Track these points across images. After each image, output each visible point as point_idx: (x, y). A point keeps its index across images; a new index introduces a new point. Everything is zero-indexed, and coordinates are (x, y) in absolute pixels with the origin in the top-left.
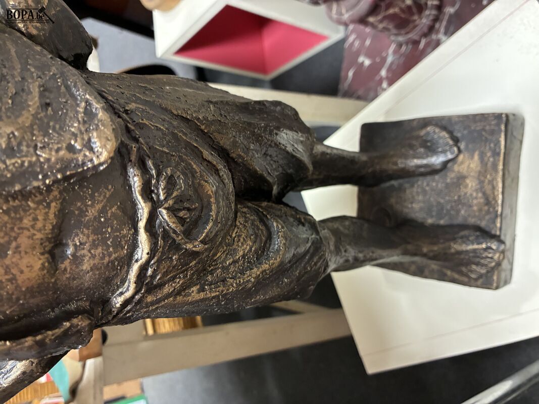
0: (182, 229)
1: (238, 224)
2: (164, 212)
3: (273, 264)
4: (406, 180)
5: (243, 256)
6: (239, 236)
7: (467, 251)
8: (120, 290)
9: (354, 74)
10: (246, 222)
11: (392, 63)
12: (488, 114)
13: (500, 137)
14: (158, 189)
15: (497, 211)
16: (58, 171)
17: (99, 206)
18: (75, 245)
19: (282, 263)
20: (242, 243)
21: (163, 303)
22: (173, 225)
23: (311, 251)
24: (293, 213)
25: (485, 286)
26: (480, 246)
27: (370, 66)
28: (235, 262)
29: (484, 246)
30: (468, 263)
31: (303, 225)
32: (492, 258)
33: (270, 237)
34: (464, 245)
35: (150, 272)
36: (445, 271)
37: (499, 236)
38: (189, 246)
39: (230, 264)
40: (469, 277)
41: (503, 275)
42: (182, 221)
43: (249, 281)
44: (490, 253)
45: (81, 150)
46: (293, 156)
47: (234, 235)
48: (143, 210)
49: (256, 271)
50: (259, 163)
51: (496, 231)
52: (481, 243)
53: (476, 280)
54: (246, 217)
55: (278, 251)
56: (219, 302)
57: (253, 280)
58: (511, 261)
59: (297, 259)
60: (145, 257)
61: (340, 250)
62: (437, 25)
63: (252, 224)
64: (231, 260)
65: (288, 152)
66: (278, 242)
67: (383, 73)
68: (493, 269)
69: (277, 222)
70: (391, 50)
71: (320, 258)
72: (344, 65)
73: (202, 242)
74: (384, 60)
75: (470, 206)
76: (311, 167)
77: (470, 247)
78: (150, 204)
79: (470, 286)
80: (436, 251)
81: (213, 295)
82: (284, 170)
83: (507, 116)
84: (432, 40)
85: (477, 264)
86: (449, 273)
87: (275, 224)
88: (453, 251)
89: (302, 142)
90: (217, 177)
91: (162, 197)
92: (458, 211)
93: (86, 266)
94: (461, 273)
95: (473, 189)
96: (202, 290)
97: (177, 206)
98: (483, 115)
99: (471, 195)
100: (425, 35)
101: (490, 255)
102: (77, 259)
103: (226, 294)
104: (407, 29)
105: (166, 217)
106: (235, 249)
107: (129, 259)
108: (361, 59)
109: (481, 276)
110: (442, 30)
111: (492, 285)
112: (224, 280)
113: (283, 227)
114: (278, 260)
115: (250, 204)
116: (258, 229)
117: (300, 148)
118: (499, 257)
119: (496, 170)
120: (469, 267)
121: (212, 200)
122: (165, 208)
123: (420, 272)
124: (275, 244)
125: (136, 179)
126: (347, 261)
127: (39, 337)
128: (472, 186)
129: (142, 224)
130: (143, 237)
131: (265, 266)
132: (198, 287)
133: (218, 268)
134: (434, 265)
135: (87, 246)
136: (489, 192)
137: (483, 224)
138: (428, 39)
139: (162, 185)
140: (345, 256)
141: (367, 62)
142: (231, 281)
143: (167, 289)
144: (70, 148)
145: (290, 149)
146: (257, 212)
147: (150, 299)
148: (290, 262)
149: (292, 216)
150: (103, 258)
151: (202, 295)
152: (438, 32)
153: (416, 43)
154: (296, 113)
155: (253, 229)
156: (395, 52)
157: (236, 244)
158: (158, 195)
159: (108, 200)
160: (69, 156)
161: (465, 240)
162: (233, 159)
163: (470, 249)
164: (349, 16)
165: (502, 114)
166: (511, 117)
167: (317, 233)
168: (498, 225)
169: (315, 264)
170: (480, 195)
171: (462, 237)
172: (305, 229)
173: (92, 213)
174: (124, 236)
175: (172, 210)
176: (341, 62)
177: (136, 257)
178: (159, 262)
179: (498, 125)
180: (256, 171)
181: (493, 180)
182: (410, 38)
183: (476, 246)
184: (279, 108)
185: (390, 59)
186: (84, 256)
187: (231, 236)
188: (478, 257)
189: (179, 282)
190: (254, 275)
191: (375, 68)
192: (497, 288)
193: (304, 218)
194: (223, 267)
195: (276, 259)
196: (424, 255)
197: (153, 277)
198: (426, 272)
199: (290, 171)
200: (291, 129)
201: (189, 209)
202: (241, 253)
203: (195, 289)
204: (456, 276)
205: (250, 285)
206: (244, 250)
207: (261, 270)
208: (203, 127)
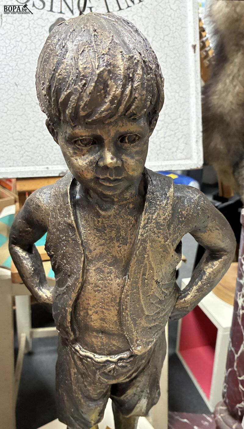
0: (106, 372)
2: (114, 366)
5: (88, 390)
6: (97, 387)
8: (81, 347)
9: (186, 423)
14: (122, 362)
16: (130, 338)
17: (116, 344)
18: (102, 337)
19: (82, 408)
20: (94, 389)
21: (72, 359)
22: (108, 369)
23: (87, 422)
28: (85, 386)
31: (99, 416)
33: (95, 401)
35: (89, 360)
38: (98, 373)
39: (84, 384)
42: (110, 371)
45: (137, 343)
46: (134, 408)
48: (114, 358)
50: (130, 392)
54: (104, 388)
55: (88, 406)
56: (68, 380)
57: (77, 395)
60: (96, 359)
63: (102, 391)
64: (87, 384)
66: (93, 406)
71: (82, 428)
72: (191, 415)
76: (128, 416)
78: (116, 361)
81: (72, 379)
82: (127, 402)
87: (101, 402)
89: (141, 410)
90: (125, 378)
91: (119, 364)
93: (93, 340)
96: (75, 373)
97: (115, 370)
102: (96, 337)
103: (72, 384)
105: (111, 367)
106: (91, 385)
107: (94, 352)
112: (78, 382)
114: (84, 406)
115: (110, 387)
116: (99, 395)
117: (139, 409)
121: (117, 380)
122: (115, 366)
124: (92, 404)
125: (126, 355)
127: (70, 327)
129: (108, 358)
130: (104, 358)
131: (82, 401)
132: (77, 372)
133: (83, 379)
135: (101, 340)
139: (124, 364)
142: (77, 386)
143: (79, 363)
144: (137, 340)
146: (107, 392)
147: (75, 356)
149: (103, 408)
150: (96, 345)
151: (73, 374)
154: (155, 404)
155: (100, 393)
157: (94, 386)
158: (120, 363)
160: (135, 340)
162: (132, 381)
164: (219, 419)
167: (94, 424)
172: (97, 417)
173: (114, 343)
174: (104, 352)
175: (114, 369)
176: (194, 412)
177: (95, 354)
178: (93, 363)
184: (157, 395)
186: (98, 339)
189: (81, 367)
190: (79, 396)
193: (102, 416)
194: (83, 381)
197: (87, 360)
199: (127, 406)
200: (148, 404)
201: (114, 373)
202: (89, 388)
203: (76, 370)
205: (74, 394)
206: (91, 390)
207: (81, 399)
208: (146, 369)
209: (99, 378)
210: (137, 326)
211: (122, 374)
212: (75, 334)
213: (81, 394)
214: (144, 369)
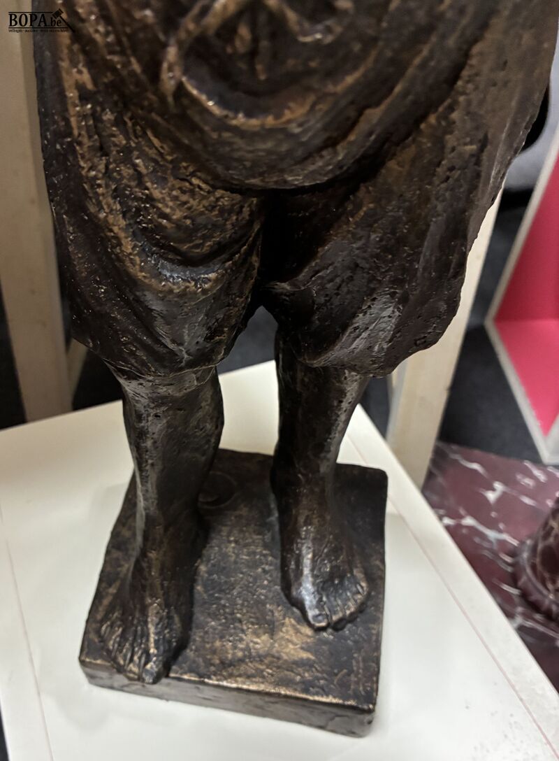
1: (219, 193)
3: (132, 261)
4: (278, 537)
5: (150, 199)
6: (192, 193)
7: (146, 623)
9: (475, 471)
10: (222, 211)
11: (483, 537)
12: (377, 682)
13: (335, 697)
15: (209, 678)
19: (133, 283)
20: (176, 198)
23: (157, 348)
24: (233, 321)
25: (86, 643)
26: (152, 645)
27: (486, 500)
28: (139, 177)
29: (152, 651)
30: (126, 623)
31: (208, 339)
32: (131, 660)
33: (187, 261)
34: (156, 620)
36: (118, 584)
37: (167, 676)
38: (172, 53)
39: (135, 166)
40: (102, 622)
41: (104, 674)
44: (140, 658)
46: (344, 328)
47: (195, 181)
49: (118, 224)
51: (177, 673)
52: (157, 648)
53: (98, 632)
54: (230, 212)
55: (159, 276)
57: (102, 215)
58: (126, 689)
61: (158, 406)
62: (538, 616)
63: (215, 226)
64: (143, 170)
65: (354, 315)
66: (175, 278)
67: (469, 521)
68: (115, 660)
69: (217, 281)
70: (505, 537)
71: (143, 364)
72: (493, 457)
73: (180, 87)
74: (492, 525)
75: (222, 637)
76: (318, 363)
77: (152, 629)
79: (87, 621)
80: (150, 572)
81: (73, 121)
83: (370, 711)
84: (515, 606)
85: (123, 636)
86: (113, 590)
87: (212, 276)
88: (149, 601)
89: (370, 348)
90: (318, 141)
92: (215, 616)
94: (111, 609)
95: (251, 645)
96: (84, 96)
98: (377, 673)
99: (241, 640)
100: (525, 595)
101: (136, 658)
103: (74, 151)
104: (539, 568)
106: (165, 180)
108: (498, 486)
109: (103, 640)
110: (529, 624)
111: (88, 655)
112: (103, 150)
113: (204, 291)
114: (141, 275)
115: (257, 227)
116: (205, 238)
118: (131, 671)
119: (277, 684)
120: (119, 623)
121: (270, 121)
123: (117, 543)
124: (172, 271)
126: (139, 417)
128: (257, 643)
131: (128, 246)
132: (90, 86)
133: (128, 139)
134: (127, 567)
136: (243, 668)
137: (190, 653)
138: (517, 600)
140: (148, 415)
141: (491, 496)
142: (102, 167)
145: (360, 320)
148: (137, 300)
149: (228, 317)
151: (72, 94)
152: (526, 616)
153: (514, 580)
155: (205, 227)
156: (502, 543)
157: (178, 184)
161: (165, 622)
162: (355, 190)
163: (148, 629)
165: (374, 704)
166: (367, 718)
167: (191, 365)
168: (186, 677)
169: (132, 354)
170: (240, 654)
171: (169, 617)
172: (201, 340)
176: (499, 452)
179: (356, 696)
180: (323, 242)
181: (263, 677)
182: (525, 570)
183: (152, 638)
185: (492, 534)
187: (193, 174)
188: (135, 640)
190: (111, 219)
191: (480, 509)
192: (82, 662)
193: (220, 342)
195: (142, 269)
196: (144, 553)
198: (116, 554)
201: (253, 54)
202: (157, 194)
203: (86, 77)
204: (106, 602)
205: (92, 209)
206: (163, 201)
207: (122, 235)
208: (432, 119)
214: (423, 117)
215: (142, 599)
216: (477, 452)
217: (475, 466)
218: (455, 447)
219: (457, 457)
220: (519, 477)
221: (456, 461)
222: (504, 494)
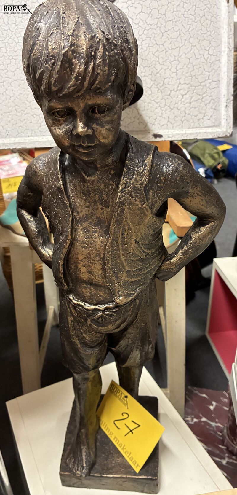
0: (95, 319)
1: (97, 334)
2: (101, 314)
3: (80, 349)
5: (84, 337)
6: (92, 335)
7: (82, 455)
8: (75, 297)
9: (204, 397)
10: (98, 337)
11: (210, 425)
12: (158, 469)
13: (144, 476)
14: (109, 311)
15: (103, 474)
16: (112, 288)
17: (103, 295)
18: (90, 288)
19: (80, 353)
20: (89, 336)
21: (68, 308)
22: (96, 316)
23: (85, 366)
24: (102, 358)
25: (62, 467)
26: (84, 463)
27: (210, 409)
28: (82, 333)
29: (84, 465)
30: (75, 457)
31: (97, 362)
32: (78, 470)
33: (91, 347)
34: (85, 454)
35: (81, 308)
36: (71, 445)
37: (89, 475)
38: (89, 320)
39: (81, 331)
41: (68, 479)
42: (98, 319)
43: (74, 339)
44: (80, 469)
45: (119, 294)
46: (128, 358)
47: (93, 333)
48: (102, 307)
49: (77, 342)
50: (123, 343)
51: (92, 473)
52: (86, 464)
53: (65, 463)
54: (100, 337)
55: (85, 351)
56: (66, 327)
57: (74, 341)
58: (75, 485)
59: (81, 359)
60: (86, 307)
61: (84, 381)
62: (234, 457)
63: (97, 340)
64: (83, 332)
65: (129, 355)
66: (89, 351)
67: (204, 419)
68: (72, 471)
69: (98, 351)
70: (219, 425)
71: (81, 370)
72: (211, 391)
74: (213, 420)
75: (107, 460)
76: (123, 366)
77: (84, 457)
78: (103, 310)
79: (61, 460)
80: (82, 437)
81: (70, 326)
82: (122, 353)
83: (156, 480)
84: (225, 454)
85: (74, 462)
86: (69, 448)
87: (97, 350)
88: (82, 447)
89: (135, 362)
90: (115, 328)
91: (106, 313)
92: (104, 453)
93: (84, 290)
94: (69, 454)
95: (116, 461)
96: (72, 321)
97: (103, 318)
98: (158, 467)
99: (113, 460)
100: (227, 449)
101: (79, 469)
102: (86, 288)
103: (69, 330)
104: (230, 435)
105: (99, 314)
107: (85, 301)
108: (214, 403)
109: (67, 465)
110: (231, 461)
111: (62, 471)
112: (75, 329)
113: (96, 353)
114: (82, 351)
115: (106, 338)
116: (95, 343)
118: (78, 474)
119: (126, 474)
120: (73, 458)
121: (106, 328)
122: (102, 314)
123: (69, 431)
124: (88, 350)
125: (112, 305)
126: (79, 384)
127: (63, 278)
128: (118, 461)
129: (97, 307)
130: (93, 307)
131: (79, 346)
132: (73, 320)
133: (80, 327)
134: (73, 439)
135: (90, 291)
136: (114, 470)
137: (96, 466)
138: (225, 450)
139: (110, 313)
140: (81, 383)
141: (212, 408)
142: (74, 332)
143: (73, 311)
144: (119, 291)
145: (131, 356)
146: (102, 341)
147: (70, 305)
148: (81, 356)
149: (101, 357)
150: (86, 295)
151: (70, 321)
152: (229, 458)
153: (222, 443)
155: (95, 340)
156: (217, 427)
157: (89, 334)
158: (107, 312)
159: (105, 297)
160: (117, 291)
161: (88, 455)
162: (124, 332)
163: (83, 458)
165: (157, 477)
166: (155, 482)
167: (93, 369)
168: (96, 475)
169: (79, 368)
170: (113, 465)
171: (90, 453)
172: (95, 363)
173: (101, 293)
174: (93, 301)
175: (101, 316)
177: (86, 304)
178: (84, 311)
179: (151, 475)
180: (120, 341)
181: (121, 472)
182: (226, 437)
183: (84, 461)
185: (213, 424)
186: (87, 290)
187: (92, 331)
188: (78, 463)
189: (76, 315)
190: (76, 341)
191: (208, 414)
192: (61, 475)
193: (99, 363)
194: (80, 329)
195: (82, 350)
196: (80, 430)
197: (79, 308)
198: (69, 435)
199: (122, 356)
200: (141, 357)
201: (102, 320)
202: (85, 336)
203: (72, 319)
204: (67, 452)
205: (72, 340)
206: (86, 337)
207: (78, 344)
208: (134, 322)
209: (90, 325)
210: (119, 279)
211: (110, 323)
212: (68, 285)
213: (78, 340)
214: (133, 322)
215: (80, 447)
216: (205, 390)
217: (204, 395)
218: (195, 388)
219: (197, 392)
220: (222, 398)
221: (197, 394)
222: (216, 406)
